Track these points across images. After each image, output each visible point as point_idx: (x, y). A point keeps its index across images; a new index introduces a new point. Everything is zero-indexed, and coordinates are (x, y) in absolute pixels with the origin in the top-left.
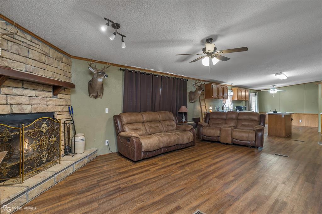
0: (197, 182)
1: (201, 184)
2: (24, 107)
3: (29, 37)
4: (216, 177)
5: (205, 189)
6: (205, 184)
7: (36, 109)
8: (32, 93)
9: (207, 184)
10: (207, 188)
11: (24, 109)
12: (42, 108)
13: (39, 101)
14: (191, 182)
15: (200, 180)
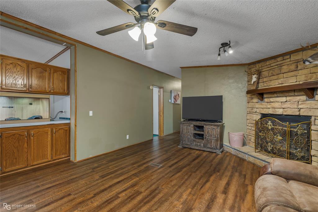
0: (162, 184)
1: (157, 183)
2: (277, 110)
3: (280, 59)
4: (141, 192)
5: (154, 179)
6: (154, 183)
7: (286, 111)
8: (284, 99)
9: (152, 183)
10: (153, 180)
11: (276, 112)
12: (291, 111)
13: (290, 105)
14: (168, 184)
15: (158, 187)
